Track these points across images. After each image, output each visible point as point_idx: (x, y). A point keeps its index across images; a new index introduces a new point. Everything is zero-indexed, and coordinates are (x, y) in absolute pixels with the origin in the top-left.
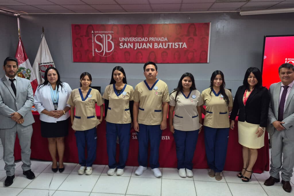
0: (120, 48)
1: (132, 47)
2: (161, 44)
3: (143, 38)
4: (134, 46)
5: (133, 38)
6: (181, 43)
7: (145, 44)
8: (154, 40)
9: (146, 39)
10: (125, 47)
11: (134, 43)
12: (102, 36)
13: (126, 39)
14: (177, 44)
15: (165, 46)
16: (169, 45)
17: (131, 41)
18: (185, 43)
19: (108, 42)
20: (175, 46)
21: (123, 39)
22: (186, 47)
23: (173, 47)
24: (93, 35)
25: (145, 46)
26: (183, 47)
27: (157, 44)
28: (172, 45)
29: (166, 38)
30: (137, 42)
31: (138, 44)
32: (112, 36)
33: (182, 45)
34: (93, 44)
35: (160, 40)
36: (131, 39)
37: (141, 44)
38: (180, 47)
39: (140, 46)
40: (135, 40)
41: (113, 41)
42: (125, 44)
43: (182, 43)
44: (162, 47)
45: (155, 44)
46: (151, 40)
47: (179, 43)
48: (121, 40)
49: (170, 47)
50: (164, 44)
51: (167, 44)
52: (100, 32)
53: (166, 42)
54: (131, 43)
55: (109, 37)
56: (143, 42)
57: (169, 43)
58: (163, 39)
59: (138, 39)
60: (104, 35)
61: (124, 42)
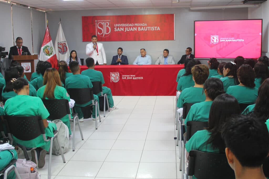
0: (115, 31)
1: (123, 30)
2: (142, 28)
3: (131, 24)
4: (124, 30)
5: (124, 24)
6: (156, 27)
7: (132, 28)
8: (138, 25)
9: (133, 25)
10: (118, 30)
11: (124, 27)
12: (102, 24)
13: (119, 25)
14: (153, 28)
15: (146, 29)
16: (148, 28)
17: (122, 26)
18: (159, 27)
19: (107, 27)
20: (152, 29)
21: (117, 25)
22: (160, 30)
23: (151, 30)
24: (96, 23)
25: (132, 29)
26: (157, 30)
27: (140, 28)
28: (150, 28)
29: (146, 24)
30: (127, 27)
31: (127, 28)
32: (109, 23)
33: (157, 28)
34: (96, 29)
35: (142, 25)
36: (122, 25)
37: (129, 28)
39: (128, 29)
40: (125, 25)
41: (110, 27)
42: (119, 28)
43: (157, 27)
44: (143, 30)
45: (139, 28)
46: (136, 25)
48: (115, 25)
49: (149, 30)
50: (145, 28)
51: (147, 28)
52: (101, 21)
53: (146, 26)
54: (122, 27)
55: (107, 24)
56: (130, 27)
57: (148, 27)
58: (144, 25)
59: (127, 25)
60: (104, 23)
61: (117, 27)
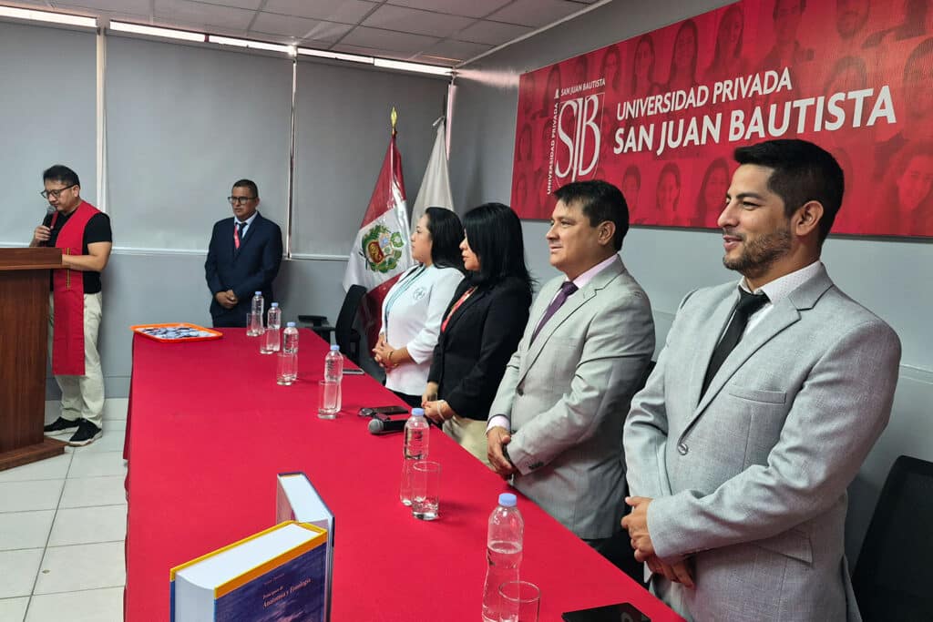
1: (649, 142)
2: (758, 112)
4: (657, 140)
6: (859, 96)
7: (693, 123)
8: (732, 92)
10: (628, 144)
11: (659, 121)
12: (574, 107)
13: (635, 109)
14: (838, 104)
15: (779, 122)
17: (649, 112)
18: (885, 93)
20: (827, 116)
21: (627, 108)
22: (892, 119)
23: (817, 128)
25: (693, 132)
26: (871, 122)
27: (740, 113)
28: (811, 113)
29: (786, 73)
30: (669, 116)
31: (671, 125)
32: (600, 100)
33: (869, 104)
35: (759, 88)
36: (650, 106)
37: (682, 124)
38: (857, 123)
39: (675, 137)
40: (664, 105)
41: (599, 125)
42: (632, 131)
43: (869, 92)
44: (763, 134)
45: (734, 114)
47: (851, 95)
49: (801, 129)
51: (788, 105)
52: (573, 90)
53: (781, 97)
54: (648, 123)
55: (591, 108)
56: (689, 114)
57: (797, 104)
58: (771, 82)
59: (675, 100)
60: (580, 101)
61: (628, 124)
